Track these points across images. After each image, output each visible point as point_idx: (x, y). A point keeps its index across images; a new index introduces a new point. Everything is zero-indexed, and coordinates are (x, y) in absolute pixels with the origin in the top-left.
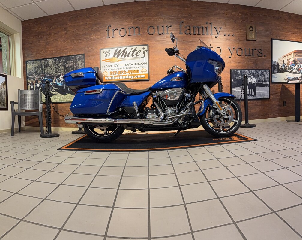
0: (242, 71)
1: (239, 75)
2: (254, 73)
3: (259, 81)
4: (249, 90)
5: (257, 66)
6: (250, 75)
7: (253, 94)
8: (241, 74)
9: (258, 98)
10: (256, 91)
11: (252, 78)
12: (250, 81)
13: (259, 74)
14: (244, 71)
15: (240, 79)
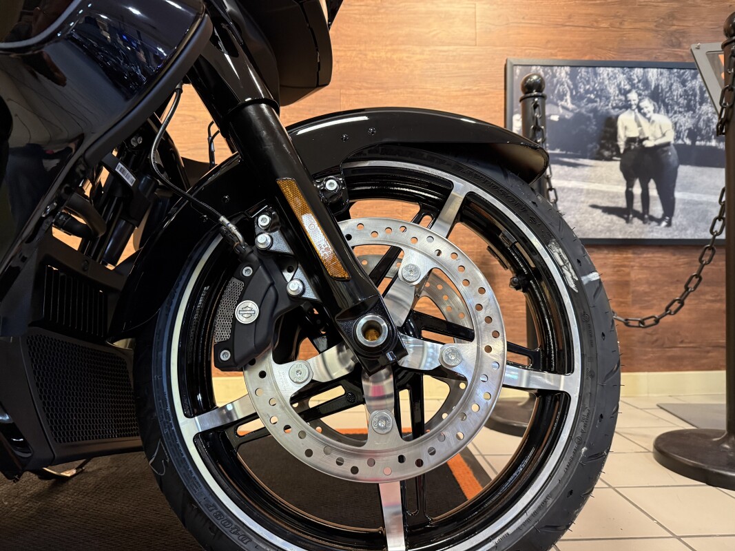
0: (583, 69)
1: (561, 97)
2: (663, 83)
3: (693, 134)
4: (630, 185)
5: (679, 45)
6: (633, 96)
7: (657, 209)
8: (576, 87)
9: (689, 234)
10: (678, 195)
11: (644, 115)
12: (634, 133)
13: (693, 89)
14: (596, 74)
15: (568, 116)
